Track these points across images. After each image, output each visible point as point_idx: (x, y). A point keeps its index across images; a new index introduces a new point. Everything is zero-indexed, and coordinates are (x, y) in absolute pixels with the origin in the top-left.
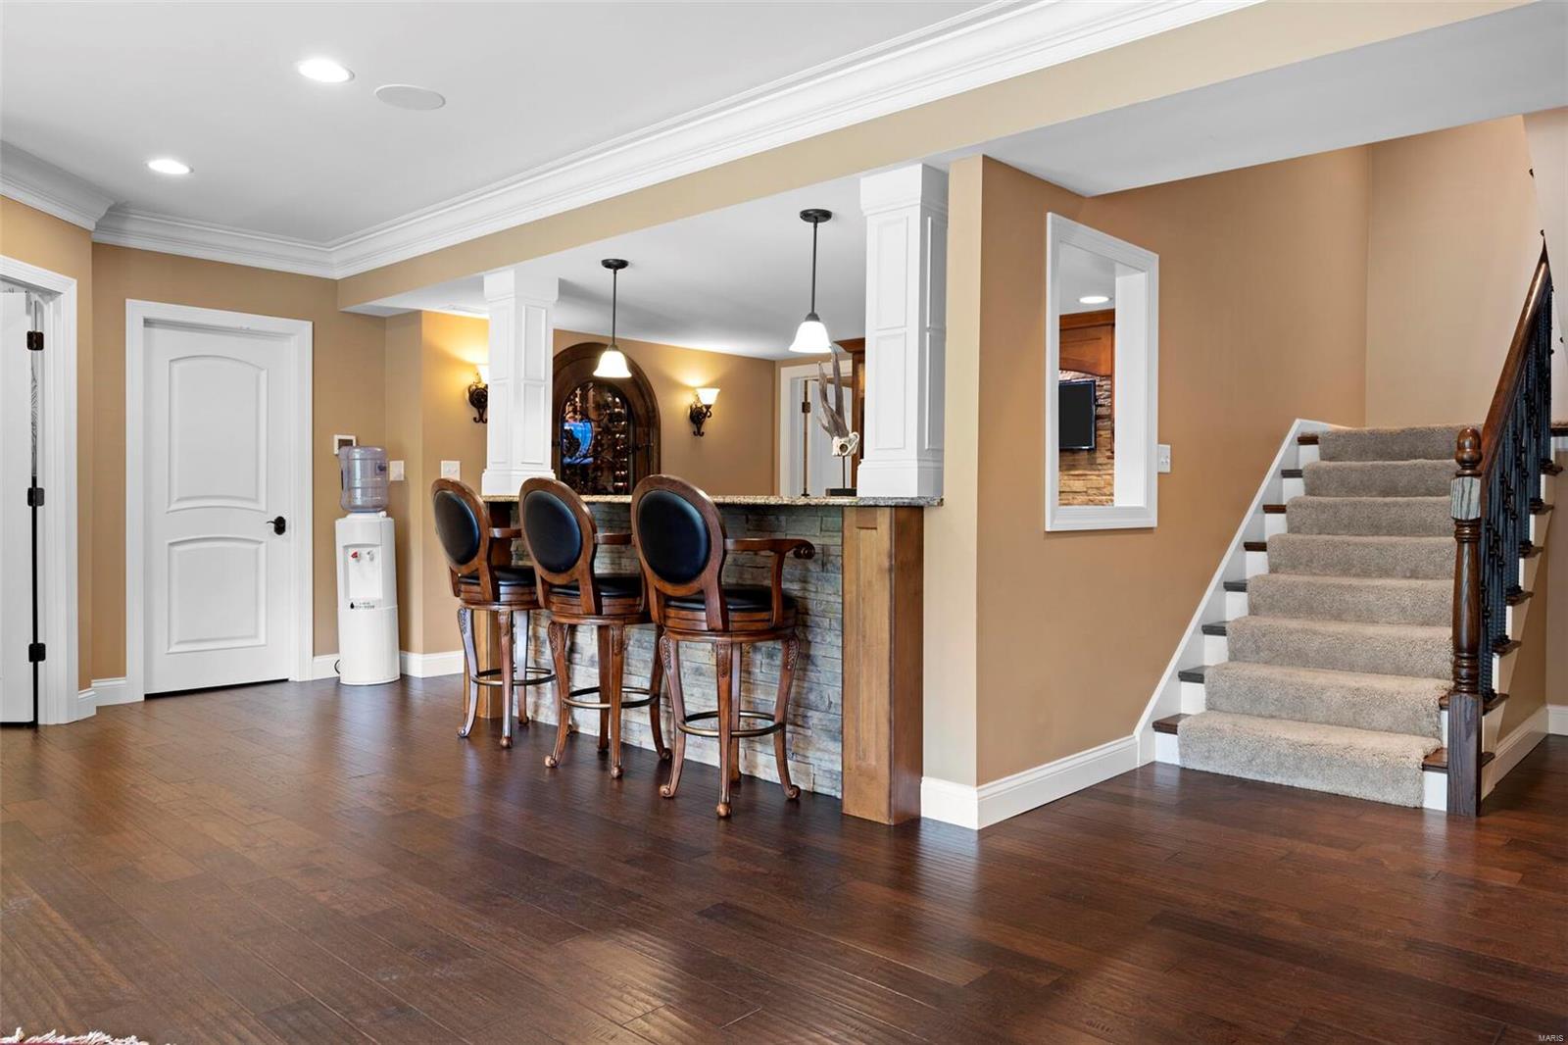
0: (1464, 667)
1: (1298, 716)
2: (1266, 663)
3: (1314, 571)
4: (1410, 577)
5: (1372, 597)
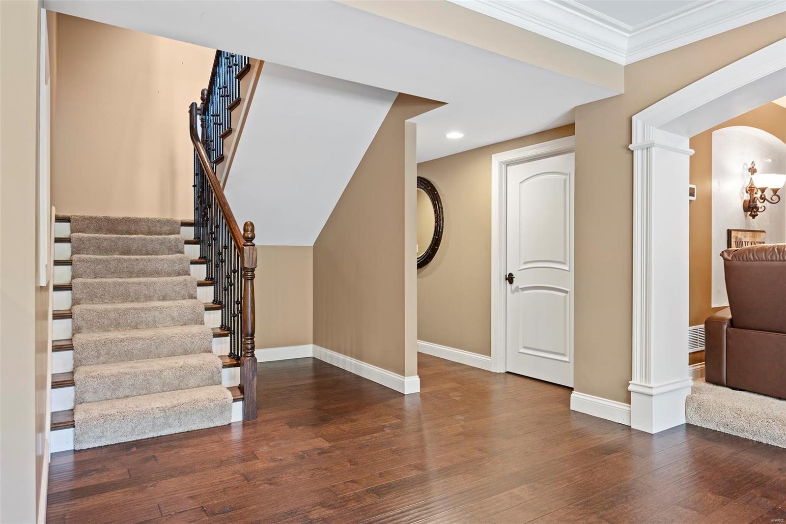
0: (248, 344)
1: (144, 392)
2: (104, 363)
3: (106, 301)
4: (162, 300)
5: (157, 313)
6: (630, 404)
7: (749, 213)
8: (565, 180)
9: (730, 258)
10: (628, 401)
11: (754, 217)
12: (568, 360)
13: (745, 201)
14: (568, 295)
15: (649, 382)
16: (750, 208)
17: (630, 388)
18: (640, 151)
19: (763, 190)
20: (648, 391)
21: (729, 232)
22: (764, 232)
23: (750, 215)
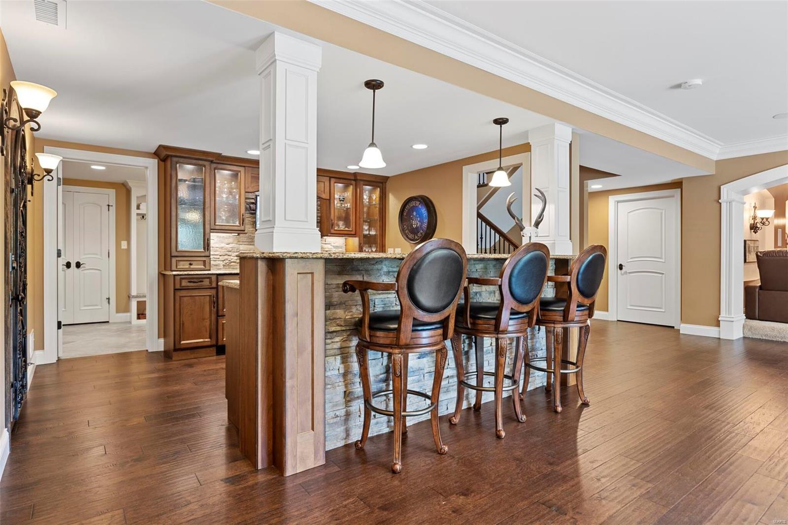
6: (719, 327)
7: (753, 231)
8: (662, 213)
9: (762, 255)
10: (718, 325)
11: (755, 233)
12: (664, 311)
13: (751, 224)
14: (664, 275)
15: (731, 314)
16: (754, 228)
17: (719, 319)
18: (725, 204)
19: (763, 219)
20: (732, 319)
21: (745, 241)
22: (757, 241)
23: (754, 232)
